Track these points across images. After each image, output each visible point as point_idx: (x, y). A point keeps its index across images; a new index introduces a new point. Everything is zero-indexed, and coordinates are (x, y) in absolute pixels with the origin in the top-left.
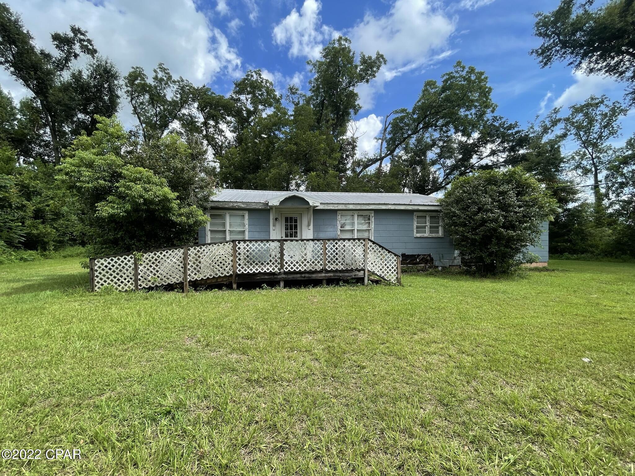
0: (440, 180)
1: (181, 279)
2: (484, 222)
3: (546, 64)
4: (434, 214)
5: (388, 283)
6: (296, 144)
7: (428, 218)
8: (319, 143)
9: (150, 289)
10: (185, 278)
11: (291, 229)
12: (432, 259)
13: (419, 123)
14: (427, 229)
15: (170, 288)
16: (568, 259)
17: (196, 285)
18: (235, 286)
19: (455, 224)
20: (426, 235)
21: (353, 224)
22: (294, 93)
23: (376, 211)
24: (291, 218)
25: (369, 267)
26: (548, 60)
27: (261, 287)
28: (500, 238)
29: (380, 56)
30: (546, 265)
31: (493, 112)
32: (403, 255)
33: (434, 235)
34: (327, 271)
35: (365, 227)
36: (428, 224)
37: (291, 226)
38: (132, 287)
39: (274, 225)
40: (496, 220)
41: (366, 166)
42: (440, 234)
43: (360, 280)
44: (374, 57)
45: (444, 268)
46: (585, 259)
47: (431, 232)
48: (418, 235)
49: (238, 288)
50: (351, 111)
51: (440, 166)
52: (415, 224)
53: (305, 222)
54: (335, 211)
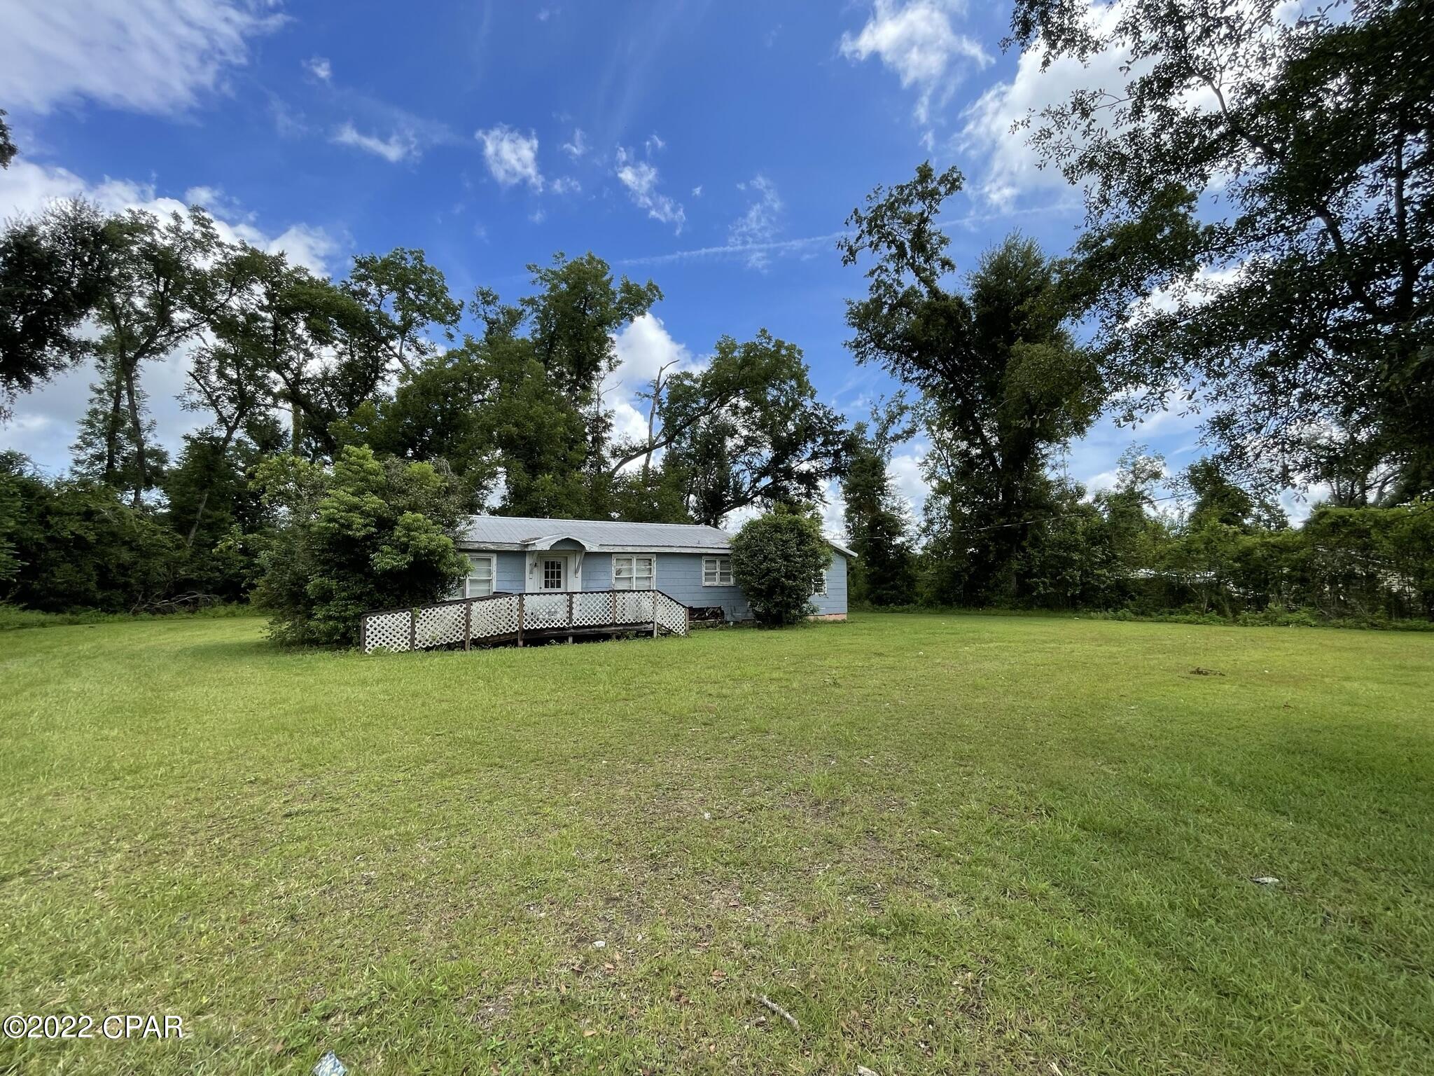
0: (745, 488)
1: (461, 638)
2: (769, 571)
3: (860, 362)
4: (725, 558)
5: (678, 635)
6: (517, 425)
7: (718, 563)
8: (555, 425)
9: (428, 649)
10: (467, 636)
11: (553, 577)
12: (722, 613)
13: (712, 401)
14: (717, 576)
15: (450, 647)
16: (893, 611)
17: (479, 643)
18: (521, 643)
19: (743, 573)
20: (716, 584)
21: (630, 570)
22: (488, 303)
23: (659, 555)
24: (553, 563)
25: (658, 620)
26: (862, 356)
27: (549, 644)
28: (783, 588)
29: (652, 287)
30: (845, 617)
31: (812, 397)
32: (690, 609)
33: (725, 583)
34: (616, 625)
35: (646, 575)
36: (718, 570)
37: (553, 573)
38: (407, 647)
39: (531, 572)
40: (778, 570)
41: (628, 458)
42: (732, 582)
43: (650, 633)
44: (643, 287)
45: (736, 623)
46: (908, 611)
47: (721, 580)
48: (708, 584)
49: (525, 645)
50: (603, 364)
51: (744, 467)
52: (704, 570)
53: (571, 567)
54: (609, 555)
